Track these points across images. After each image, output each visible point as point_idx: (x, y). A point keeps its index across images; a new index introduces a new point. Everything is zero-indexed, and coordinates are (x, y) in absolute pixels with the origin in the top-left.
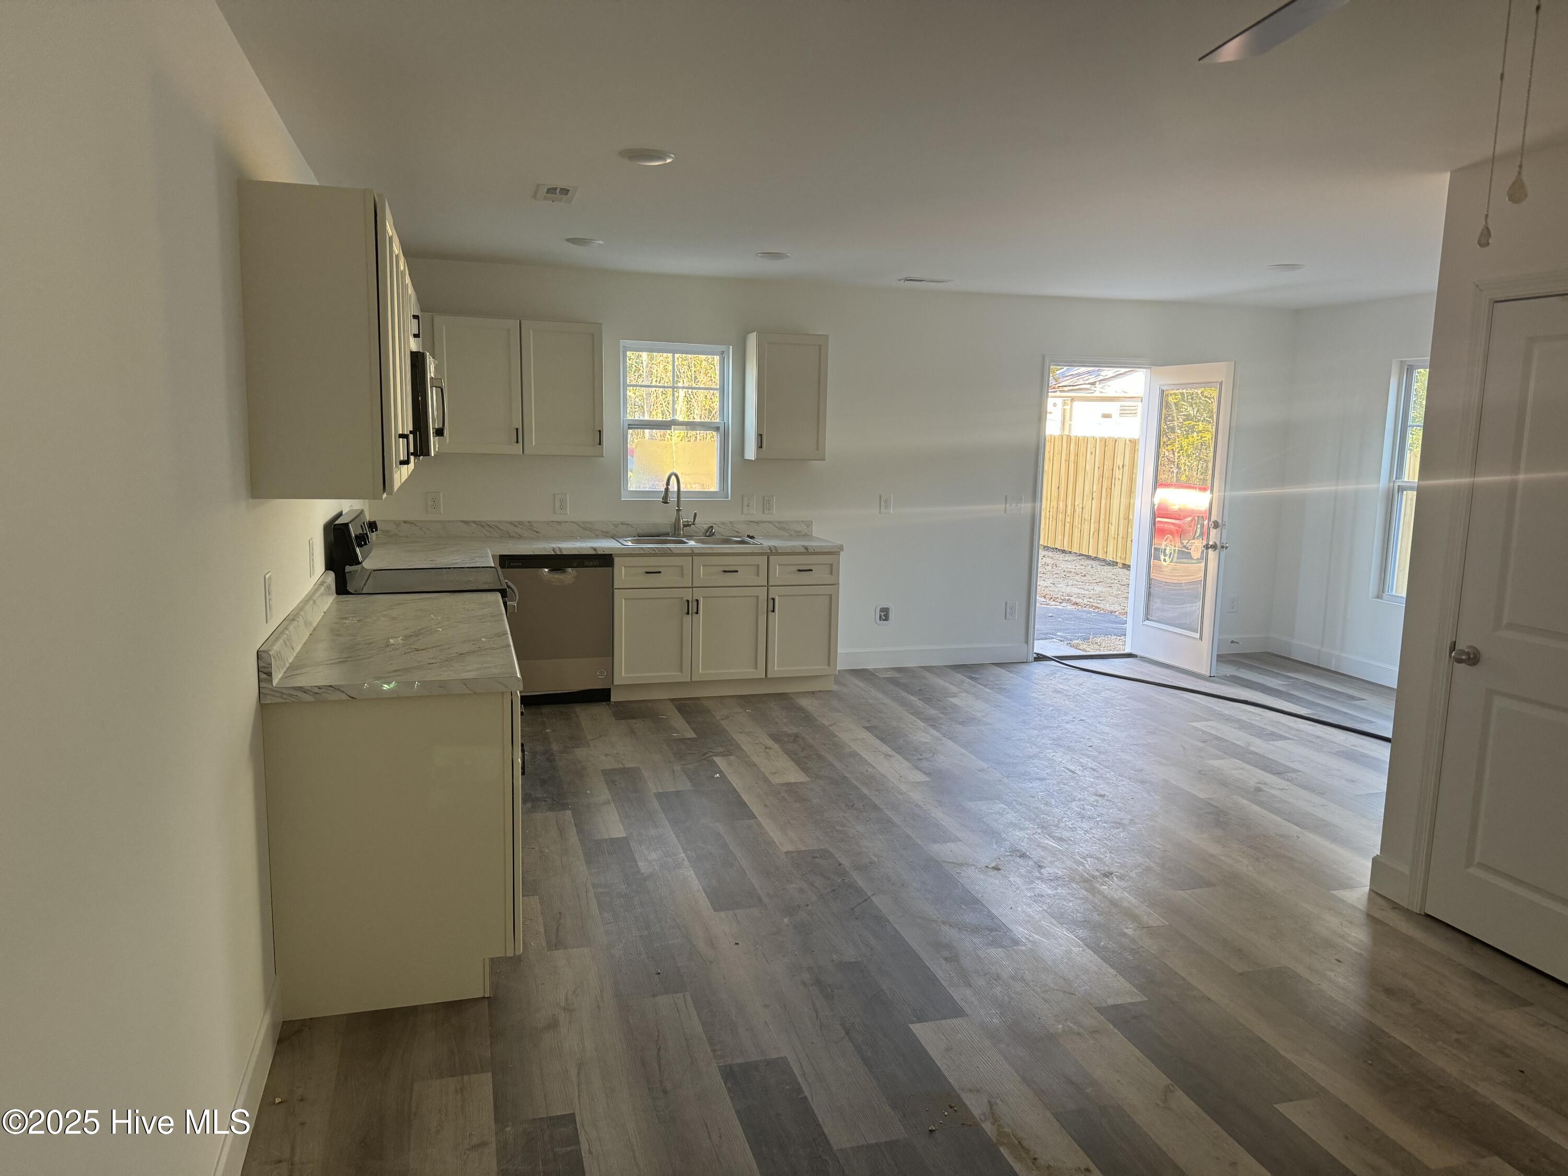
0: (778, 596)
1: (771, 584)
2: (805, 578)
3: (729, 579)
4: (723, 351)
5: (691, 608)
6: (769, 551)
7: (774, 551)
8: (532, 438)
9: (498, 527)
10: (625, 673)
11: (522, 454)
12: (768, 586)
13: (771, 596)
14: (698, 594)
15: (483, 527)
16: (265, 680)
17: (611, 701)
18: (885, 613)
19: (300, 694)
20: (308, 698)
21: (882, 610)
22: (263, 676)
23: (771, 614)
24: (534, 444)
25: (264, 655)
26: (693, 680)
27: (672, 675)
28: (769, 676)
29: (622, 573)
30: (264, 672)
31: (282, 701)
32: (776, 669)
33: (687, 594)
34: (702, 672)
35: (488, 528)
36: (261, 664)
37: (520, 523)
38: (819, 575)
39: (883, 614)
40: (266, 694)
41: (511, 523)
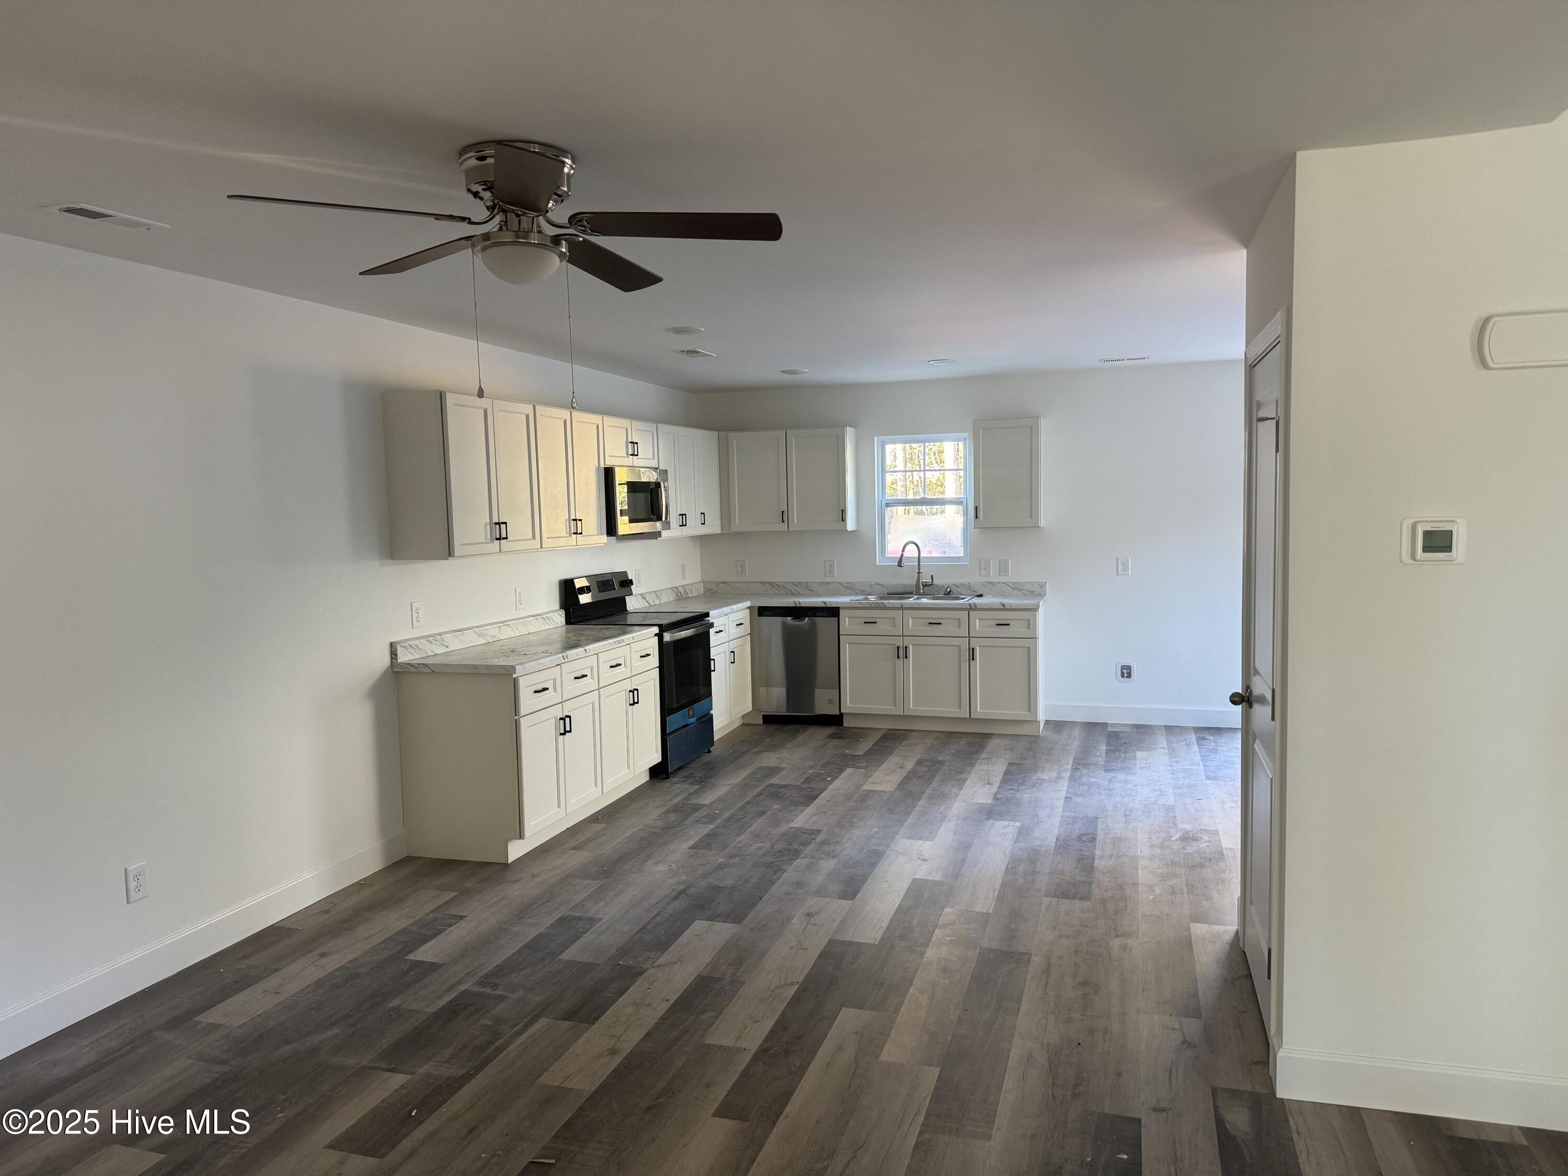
0: (979, 646)
1: (971, 635)
2: (1002, 631)
3: (935, 630)
4: (966, 438)
5: (901, 653)
6: (969, 607)
7: (973, 607)
8: (795, 518)
9: (784, 587)
10: (850, 703)
11: (787, 530)
12: (969, 637)
13: (972, 646)
14: (908, 641)
15: (773, 586)
16: (394, 658)
17: (844, 726)
18: (1129, 671)
19: (409, 667)
20: (413, 670)
21: (1123, 668)
22: (393, 656)
23: (972, 661)
24: (795, 522)
25: (394, 644)
26: (905, 714)
27: (888, 709)
28: (972, 717)
29: (846, 620)
30: (394, 654)
31: (401, 670)
32: (979, 710)
33: (899, 642)
34: (912, 708)
35: (776, 587)
36: (393, 650)
37: (800, 583)
38: (1016, 629)
39: (1125, 671)
40: (395, 666)
41: (793, 583)
